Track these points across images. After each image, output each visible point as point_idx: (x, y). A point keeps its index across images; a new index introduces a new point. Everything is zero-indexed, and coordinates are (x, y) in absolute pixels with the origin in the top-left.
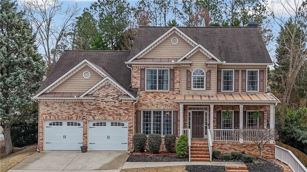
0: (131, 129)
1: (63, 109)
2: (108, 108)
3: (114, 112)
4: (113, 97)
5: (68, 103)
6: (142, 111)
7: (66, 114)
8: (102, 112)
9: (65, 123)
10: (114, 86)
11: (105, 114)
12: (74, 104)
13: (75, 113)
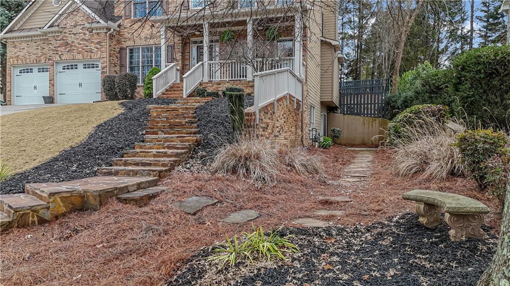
0: (104, 70)
1: (30, 50)
2: (77, 43)
3: (84, 48)
4: (82, 26)
5: (36, 41)
6: (128, 49)
7: (34, 56)
8: (69, 49)
9: (35, 70)
10: (84, 11)
11: (74, 51)
12: (42, 42)
13: (43, 54)
